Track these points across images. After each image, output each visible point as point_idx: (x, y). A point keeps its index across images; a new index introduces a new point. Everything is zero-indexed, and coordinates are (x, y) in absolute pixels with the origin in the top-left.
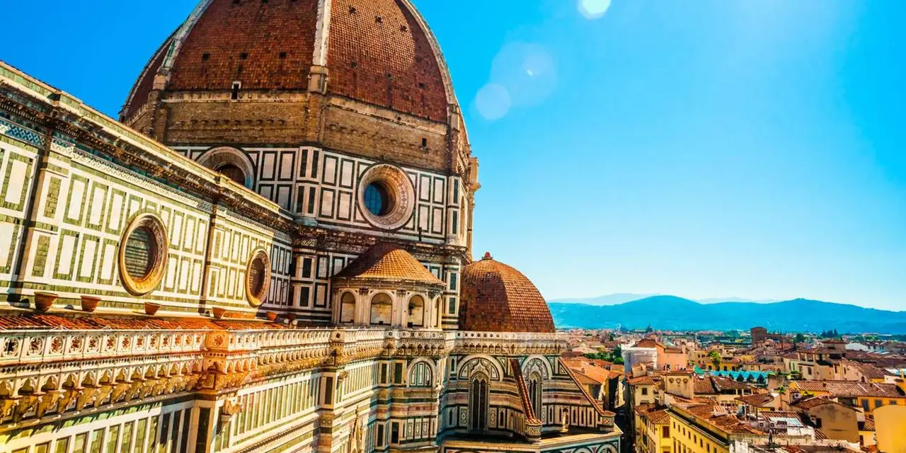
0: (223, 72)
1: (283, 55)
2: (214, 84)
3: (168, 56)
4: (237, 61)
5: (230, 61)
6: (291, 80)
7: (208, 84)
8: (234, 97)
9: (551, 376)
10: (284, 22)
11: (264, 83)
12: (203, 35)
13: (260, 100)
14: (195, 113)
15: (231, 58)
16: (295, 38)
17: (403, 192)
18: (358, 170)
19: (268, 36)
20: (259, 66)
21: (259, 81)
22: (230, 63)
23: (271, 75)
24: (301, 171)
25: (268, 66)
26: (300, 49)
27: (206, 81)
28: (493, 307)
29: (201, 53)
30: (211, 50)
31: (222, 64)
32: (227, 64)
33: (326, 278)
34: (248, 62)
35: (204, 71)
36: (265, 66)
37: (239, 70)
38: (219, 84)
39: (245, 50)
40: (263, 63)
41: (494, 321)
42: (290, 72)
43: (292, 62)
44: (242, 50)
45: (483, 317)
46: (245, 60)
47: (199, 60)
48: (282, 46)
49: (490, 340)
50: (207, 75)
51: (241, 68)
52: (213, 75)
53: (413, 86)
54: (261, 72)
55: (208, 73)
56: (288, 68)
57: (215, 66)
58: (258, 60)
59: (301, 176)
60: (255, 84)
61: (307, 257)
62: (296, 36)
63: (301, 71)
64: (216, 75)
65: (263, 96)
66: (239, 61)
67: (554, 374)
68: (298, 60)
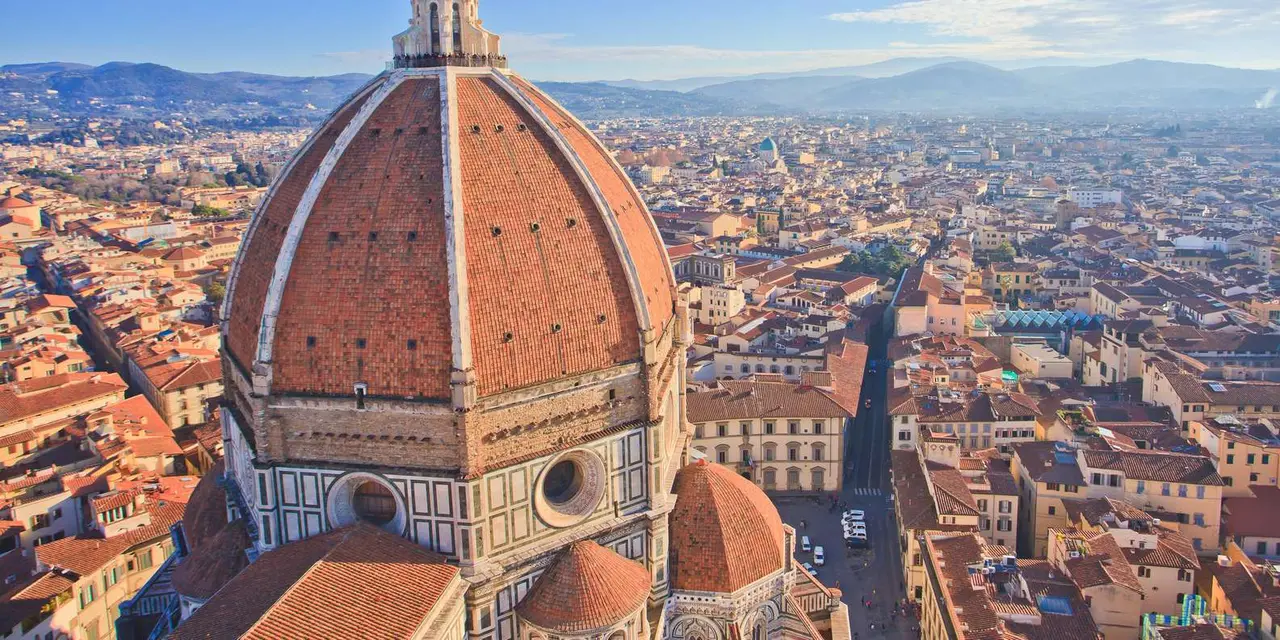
0: (338, 367)
1: (412, 345)
2: (330, 385)
3: (261, 343)
4: (355, 352)
5: (345, 350)
6: (429, 385)
7: (323, 385)
8: (361, 405)
9: (777, 614)
10: (405, 283)
11: (395, 387)
12: (301, 302)
13: (394, 412)
14: (315, 422)
15: (345, 345)
16: (424, 315)
17: (591, 467)
18: (532, 473)
19: (387, 310)
20: (384, 360)
21: (388, 383)
22: (345, 354)
23: (401, 375)
24: (461, 512)
25: (396, 360)
26: (434, 334)
27: (319, 380)
28: (708, 560)
29: (305, 334)
30: (318, 331)
31: (334, 354)
32: (342, 355)
33: (510, 610)
34: (367, 354)
35: (313, 364)
36: (392, 360)
37: (359, 364)
38: (337, 386)
39: (360, 334)
40: (389, 356)
41: (710, 577)
42: (425, 371)
43: (426, 356)
44: (357, 332)
45: (696, 573)
46: (364, 351)
47: (304, 346)
48: (408, 328)
49: (705, 605)
50: (320, 372)
51: (361, 363)
52: (327, 372)
53: (591, 326)
54: (388, 370)
55: (319, 367)
56: (422, 365)
57: (327, 358)
58: (382, 351)
59: (462, 517)
60: (384, 388)
61: (483, 606)
62: (425, 311)
63: (440, 371)
64: (330, 371)
65: (397, 407)
66: (356, 350)
67: (780, 612)
68: (433, 353)
